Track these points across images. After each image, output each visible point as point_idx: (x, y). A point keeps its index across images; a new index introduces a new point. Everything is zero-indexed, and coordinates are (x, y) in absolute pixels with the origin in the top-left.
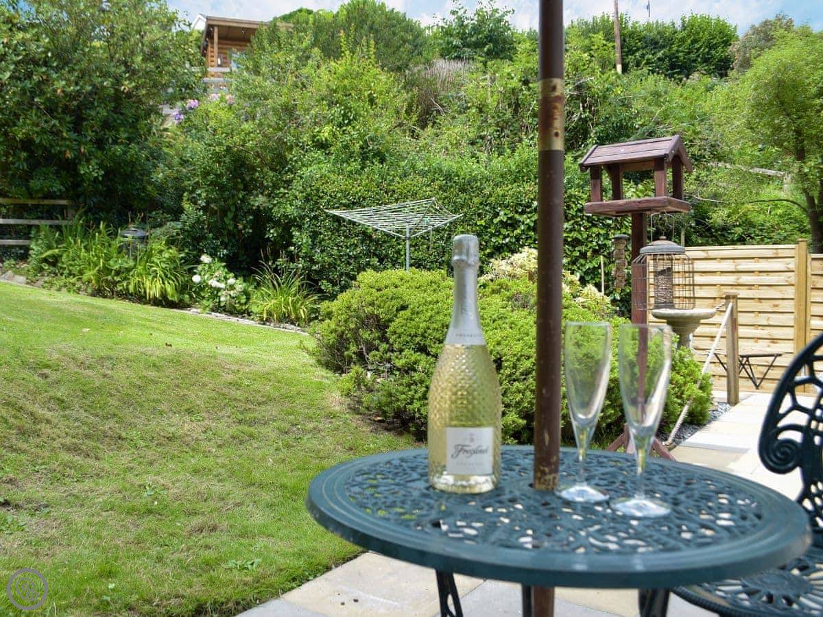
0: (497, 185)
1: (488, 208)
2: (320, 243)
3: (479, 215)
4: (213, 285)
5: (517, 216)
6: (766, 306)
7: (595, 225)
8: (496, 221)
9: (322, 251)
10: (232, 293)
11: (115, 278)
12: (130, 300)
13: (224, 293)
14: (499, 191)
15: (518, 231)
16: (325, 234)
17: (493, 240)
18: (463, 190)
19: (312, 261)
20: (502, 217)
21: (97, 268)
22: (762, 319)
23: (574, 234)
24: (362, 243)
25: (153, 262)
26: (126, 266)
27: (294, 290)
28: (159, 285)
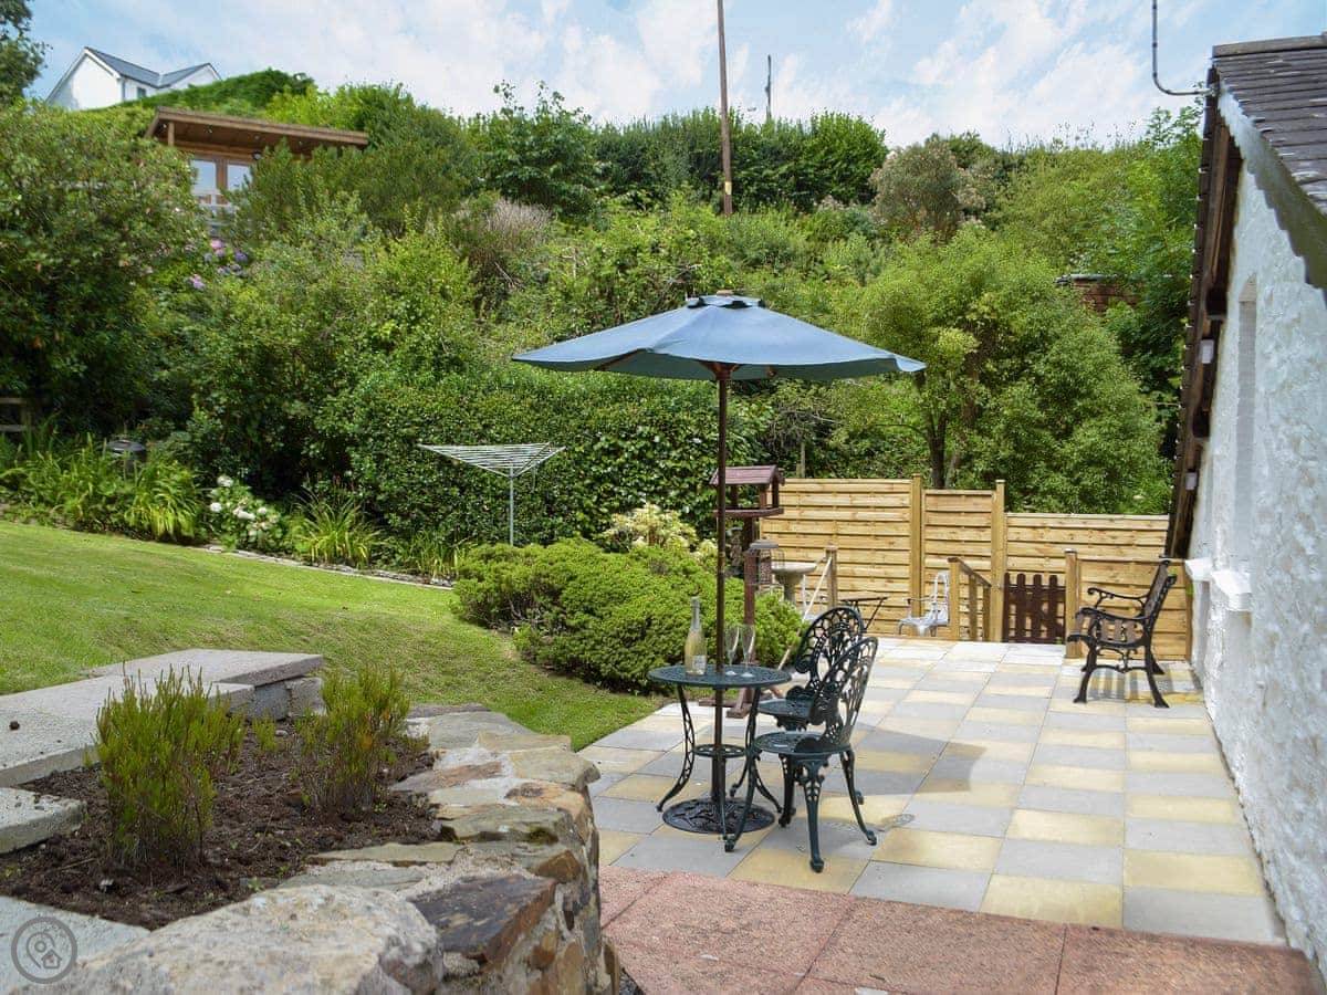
0: (596, 405)
1: (586, 432)
2: (386, 467)
3: (578, 440)
4: (240, 516)
5: (620, 443)
6: (882, 544)
7: (705, 454)
8: (596, 447)
9: (389, 478)
10: (263, 524)
11: (108, 507)
12: (127, 535)
13: (255, 525)
14: (599, 412)
15: (621, 460)
16: (392, 458)
17: (594, 469)
18: (558, 411)
19: (376, 489)
20: (603, 443)
21: (84, 495)
22: (878, 558)
23: (683, 464)
24: (439, 470)
25: (160, 487)
26: (123, 491)
27: (347, 523)
28: (171, 517)
